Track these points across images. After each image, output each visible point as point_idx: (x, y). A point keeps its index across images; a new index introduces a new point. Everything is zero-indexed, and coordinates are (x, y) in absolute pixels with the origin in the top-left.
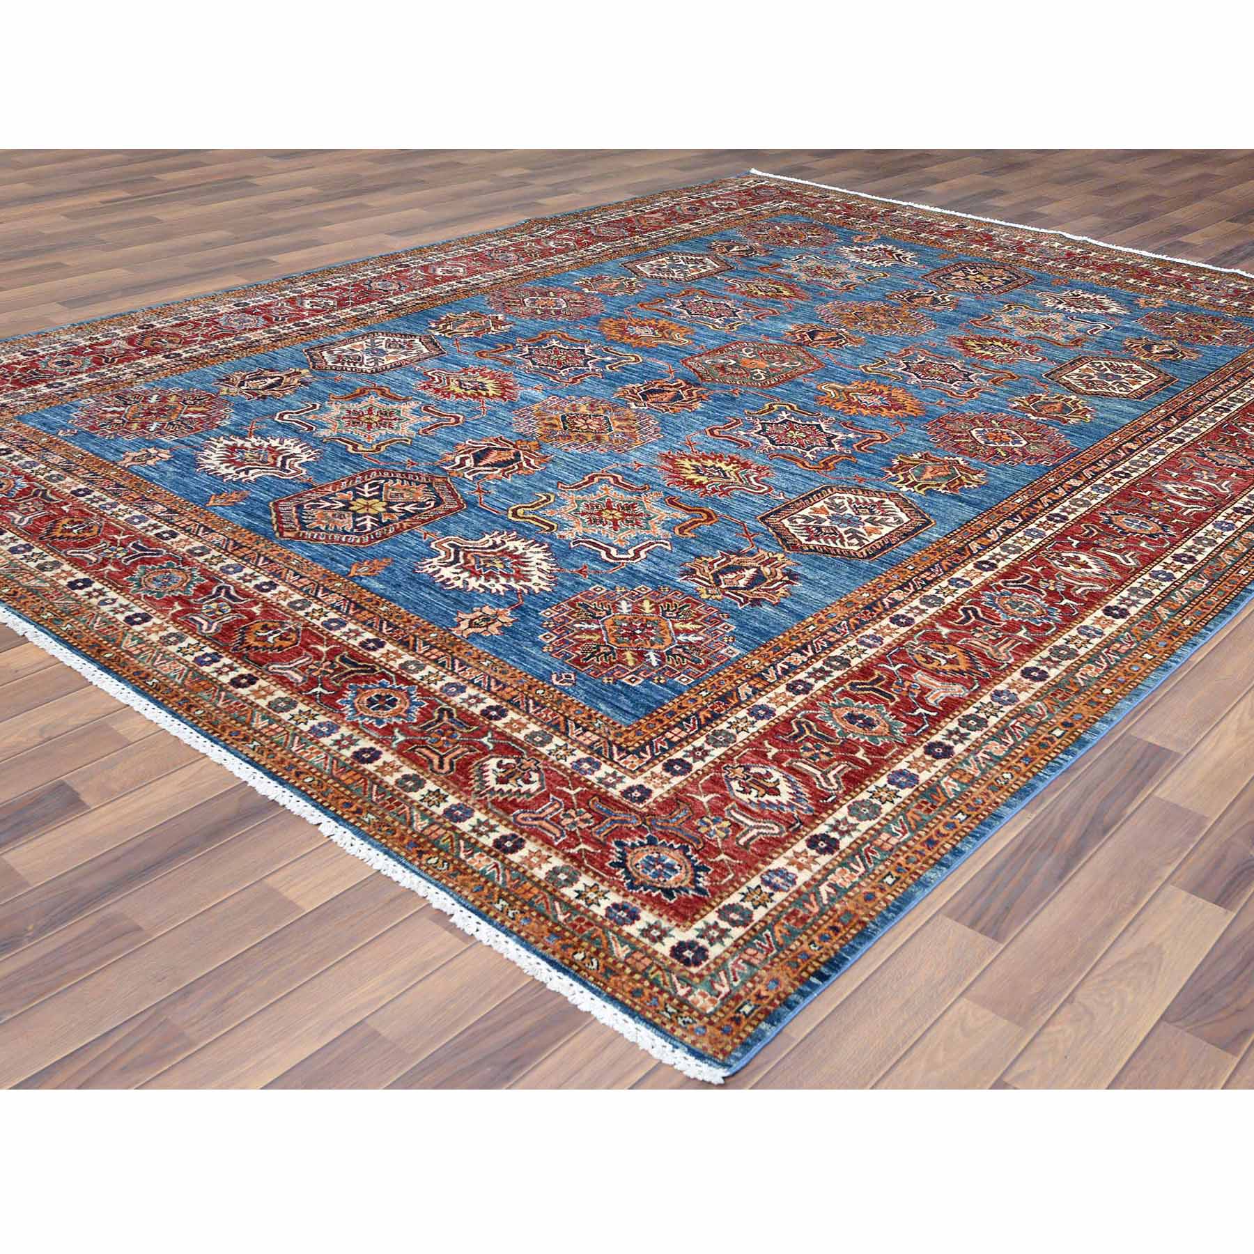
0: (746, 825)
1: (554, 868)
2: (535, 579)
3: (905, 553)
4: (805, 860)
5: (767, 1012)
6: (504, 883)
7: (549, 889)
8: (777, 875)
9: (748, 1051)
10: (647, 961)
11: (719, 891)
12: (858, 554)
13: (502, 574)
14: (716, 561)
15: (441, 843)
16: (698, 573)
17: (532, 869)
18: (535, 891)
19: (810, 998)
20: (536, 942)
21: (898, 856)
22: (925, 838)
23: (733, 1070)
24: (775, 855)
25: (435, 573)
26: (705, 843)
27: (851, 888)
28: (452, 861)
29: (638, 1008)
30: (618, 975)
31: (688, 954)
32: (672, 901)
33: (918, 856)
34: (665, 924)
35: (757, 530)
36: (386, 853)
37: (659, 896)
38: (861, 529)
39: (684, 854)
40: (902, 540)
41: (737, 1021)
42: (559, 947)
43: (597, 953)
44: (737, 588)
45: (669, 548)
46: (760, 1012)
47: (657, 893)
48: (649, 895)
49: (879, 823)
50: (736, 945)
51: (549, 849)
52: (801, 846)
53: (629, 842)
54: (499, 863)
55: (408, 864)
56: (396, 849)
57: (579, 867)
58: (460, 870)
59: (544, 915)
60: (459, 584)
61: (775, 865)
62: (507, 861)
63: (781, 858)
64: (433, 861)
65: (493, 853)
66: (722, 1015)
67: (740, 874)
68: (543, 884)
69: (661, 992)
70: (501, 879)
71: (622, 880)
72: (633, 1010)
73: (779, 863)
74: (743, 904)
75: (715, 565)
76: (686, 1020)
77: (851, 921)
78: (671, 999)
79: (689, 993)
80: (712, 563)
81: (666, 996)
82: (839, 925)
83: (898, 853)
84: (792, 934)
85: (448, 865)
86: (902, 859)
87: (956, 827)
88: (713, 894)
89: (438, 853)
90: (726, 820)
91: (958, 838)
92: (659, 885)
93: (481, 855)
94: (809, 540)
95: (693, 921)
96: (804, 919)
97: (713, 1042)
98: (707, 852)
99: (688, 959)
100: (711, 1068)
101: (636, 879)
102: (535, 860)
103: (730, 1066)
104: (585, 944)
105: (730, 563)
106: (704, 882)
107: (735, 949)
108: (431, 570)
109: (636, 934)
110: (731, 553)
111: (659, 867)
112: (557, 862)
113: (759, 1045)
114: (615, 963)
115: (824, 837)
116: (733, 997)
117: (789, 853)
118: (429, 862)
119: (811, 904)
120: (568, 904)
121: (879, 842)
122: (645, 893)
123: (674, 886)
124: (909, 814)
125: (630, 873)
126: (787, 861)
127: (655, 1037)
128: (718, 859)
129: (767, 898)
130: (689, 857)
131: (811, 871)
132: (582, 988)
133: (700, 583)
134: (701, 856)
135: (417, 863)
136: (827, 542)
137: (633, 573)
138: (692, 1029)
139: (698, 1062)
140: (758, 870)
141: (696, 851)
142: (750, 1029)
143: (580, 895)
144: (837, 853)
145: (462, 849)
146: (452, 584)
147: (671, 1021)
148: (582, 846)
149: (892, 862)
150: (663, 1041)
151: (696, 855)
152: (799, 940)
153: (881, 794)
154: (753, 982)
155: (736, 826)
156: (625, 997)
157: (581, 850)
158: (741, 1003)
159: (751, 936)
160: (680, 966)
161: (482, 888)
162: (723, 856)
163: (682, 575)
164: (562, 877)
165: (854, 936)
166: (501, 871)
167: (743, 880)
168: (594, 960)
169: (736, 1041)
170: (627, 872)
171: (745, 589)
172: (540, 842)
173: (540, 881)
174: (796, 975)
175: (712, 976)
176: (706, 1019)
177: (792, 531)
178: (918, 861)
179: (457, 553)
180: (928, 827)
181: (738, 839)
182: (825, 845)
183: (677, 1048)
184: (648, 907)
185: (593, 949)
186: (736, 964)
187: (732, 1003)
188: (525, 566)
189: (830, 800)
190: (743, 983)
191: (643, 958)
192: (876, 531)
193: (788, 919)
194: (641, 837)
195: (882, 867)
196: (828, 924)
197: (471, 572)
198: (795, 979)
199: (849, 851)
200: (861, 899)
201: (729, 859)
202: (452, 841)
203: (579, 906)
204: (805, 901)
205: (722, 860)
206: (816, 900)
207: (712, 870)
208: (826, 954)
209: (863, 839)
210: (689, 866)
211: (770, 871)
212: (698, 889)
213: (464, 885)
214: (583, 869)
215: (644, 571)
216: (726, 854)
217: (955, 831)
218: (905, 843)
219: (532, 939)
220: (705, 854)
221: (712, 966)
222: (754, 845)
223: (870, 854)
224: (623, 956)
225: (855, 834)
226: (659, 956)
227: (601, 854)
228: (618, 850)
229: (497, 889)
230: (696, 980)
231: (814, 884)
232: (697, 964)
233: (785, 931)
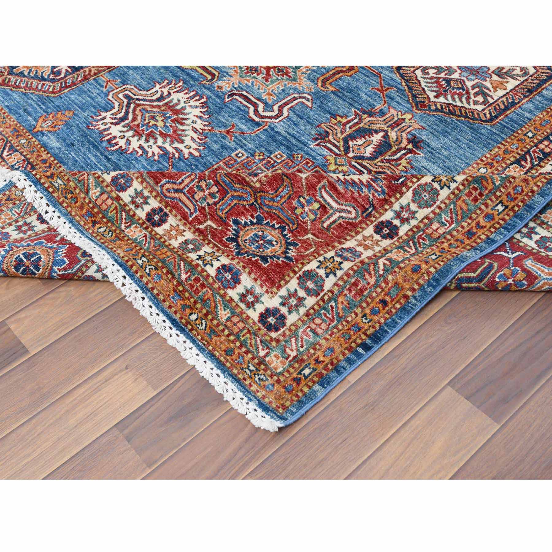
0: (332, 207)
1: (186, 240)
2: (188, 141)
3: (527, 115)
4: (371, 243)
5: (320, 375)
6: (148, 248)
7: (179, 253)
8: (347, 251)
9: (301, 407)
10: (241, 325)
11: (302, 259)
12: (482, 115)
13: (161, 134)
14: (349, 122)
15: (110, 214)
16: (331, 138)
17: (170, 240)
18: (169, 253)
19: (355, 366)
20: (164, 301)
21: (443, 242)
22: (466, 230)
23: (287, 422)
24: (348, 238)
25: (105, 130)
26: (298, 224)
27: (403, 261)
28: (115, 230)
29: (228, 365)
30: (219, 336)
31: (271, 320)
32: (266, 266)
33: (459, 243)
34: (258, 290)
35: (392, 83)
36: (71, 222)
37: (257, 261)
38: (488, 84)
39: (282, 234)
40: (525, 97)
41: (297, 381)
42: (180, 307)
43: (206, 315)
44: (363, 158)
45: (309, 104)
46: (316, 375)
47: (256, 258)
48: (250, 260)
49: (433, 212)
50: (307, 315)
51: (185, 224)
52: (370, 231)
53: (242, 220)
54: (148, 234)
55: (84, 232)
56: (77, 218)
57: (204, 240)
58: (120, 237)
59: (172, 273)
60: (122, 143)
61: (348, 245)
62: (153, 233)
63: (353, 240)
64: (102, 230)
65: (145, 226)
66: (287, 375)
67: (320, 249)
68: (175, 250)
69: (247, 352)
70: (147, 245)
71: (232, 250)
72: (225, 365)
73: (350, 244)
74: (318, 270)
75: (348, 126)
76: (262, 377)
77: (397, 295)
78: (253, 359)
79: (268, 354)
80: (345, 125)
81: (250, 356)
82: (388, 299)
83: (444, 240)
84: (350, 307)
85: (112, 234)
86: (445, 245)
87: (493, 219)
88: (297, 261)
89: (107, 223)
90: (317, 201)
91: (493, 230)
92: (259, 254)
93: (136, 227)
94: (436, 97)
95: (279, 287)
96: (362, 291)
97: (279, 398)
98: (298, 232)
99: (271, 324)
100: (272, 420)
101: (242, 249)
102: (174, 233)
103: (285, 419)
104: (199, 306)
105: (361, 125)
106: (292, 253)
107: (306, 318)
108: (102, 127)
109: (236, 298)
110: (364, 112)
111: (261, 242)
112: (189, 235)
113: (311, 404)
114: (218, 325)
115: (389, 224)
116: (298, 360)
117: (359, 237)
118: (100, 230)
119: (370, 274)
120: (190, 263)
121: (429, 231)
122: (247, 258)
123: (270, 254)
124: (460, 203)
125: (239, 245)
126: (357, 243)
127: (237, 391)
128: (306, 237)
129: (337, 266)
130: (284, 236)
131: (374, 251)
132: (191, 345)
133: (331, 150)
134: (294, 235)
135: (91, 231)
136: (454, 99)
137: (273, 134)
138: (265, 386)
139: (264, 414)
140: (334, 247)
141: (290, 231)
142: (306, 389)
143: (200, 257)
144: (396, 239)
145: (124, 221)
146: (116, 144)
147: (250, 377)
148: (209, 223)
149: (438, 247)
150: (242, 394)
151: (291, 234)
152: (355, 313)
153: (441, 178)
154: (315, 349)
155: (323, 208)
156: (221, 355)
157: (207, 226)
158: (304, 365)
159: (320, 306)
160: (264, 330)
161: (132, 250)
162: (310, 236)
163: (316, 139)
164: (191, 246)
165: (398, 310)
166: (148, 240)
167: (322, 252)
168: (203, 321)
169: (295, 398)
170: (238, 245)
171: (369, 159)
172: (179, 217)
173: (174, 248)
174: (347, 346)
175: (286, 341)
176: (275, 378)
177: (423, 84)
178: (458, 247)
179: (128, 106)
180: (471, 218)
181: (323, 222)
182: (388, 231)
183: (251, 400)
184: (247, 270)
185: (204, 311)
186: (305, 331)
187: (297, 365)
188: (182, 124)
189: (400, 181)
190: (307, 349)
191: (238, 322)
192: (501, 85)
193: (350, 290)
194: (252, 216)
195: (429, 250)
196: (380, 297)
197: (135, 131)
198: (346, 348)
199: (406, 237)
200: (409, 271)
201: (314, 238)
202: (117, 213)
203: (198, 265)
204: (366, 270)
205: (308, 239)
206: (374, 270)
207: (300, 245)
208: (374, 327)
209: (418, 227)
210: (283, 242)
211: (343, 248)
212: (287, 258)
213: (120, 247)
214: (206, 242)
215: (283, 133)
216: (312, 234)
217: (492, 223)
218: (450, 233)
219: (161, 297)
220: (297, 234)
221: (288, 333)
222: (334, 228)
223: (421, 241)
224: (224, 319)
225: (413, 222)
226: (250, 321)
227: (222, 231)
228: (234, 227)
229: (142, 251)
230: (274, 344)
231: (375, 258)
232: (277, 330)
233: (345, 303)
